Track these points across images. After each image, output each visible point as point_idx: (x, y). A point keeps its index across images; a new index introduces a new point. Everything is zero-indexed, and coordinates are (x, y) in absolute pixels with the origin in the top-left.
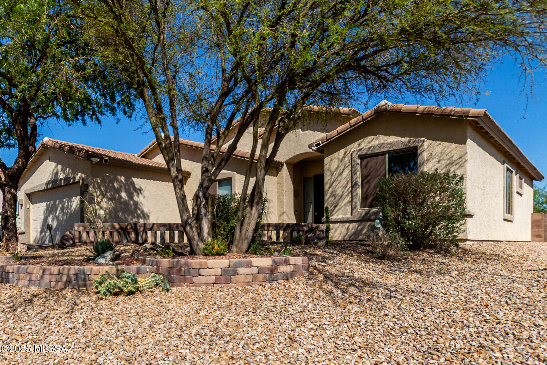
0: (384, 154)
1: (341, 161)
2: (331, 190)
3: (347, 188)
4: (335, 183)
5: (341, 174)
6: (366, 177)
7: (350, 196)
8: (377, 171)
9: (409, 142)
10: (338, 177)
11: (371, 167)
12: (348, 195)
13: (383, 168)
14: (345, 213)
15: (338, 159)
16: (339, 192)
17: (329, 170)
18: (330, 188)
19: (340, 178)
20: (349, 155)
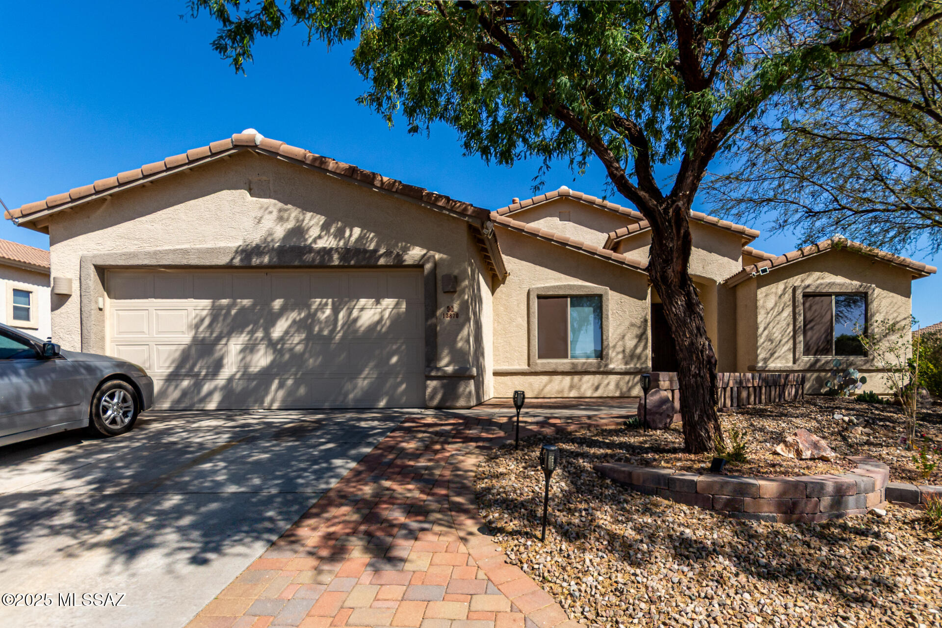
0: (831, 296)
1: (780, 297)
2: (766, 332)
3: (788, 332)
4: (771, 324)
5: (779, 314)
6: (811, 321)
7: (791, 342)
8: (822, 317)
9: (861, 286)
10: (775, 317)
11: (815, 311)
12: (787, 342)
13: (829, 312)
14: (787, 362)
15: (776, 294)
16: (777, 335)
17: (763, 307)
18: (765, 329)
19: (778, 318)
20: (791, 290)
